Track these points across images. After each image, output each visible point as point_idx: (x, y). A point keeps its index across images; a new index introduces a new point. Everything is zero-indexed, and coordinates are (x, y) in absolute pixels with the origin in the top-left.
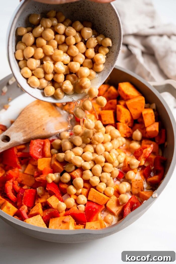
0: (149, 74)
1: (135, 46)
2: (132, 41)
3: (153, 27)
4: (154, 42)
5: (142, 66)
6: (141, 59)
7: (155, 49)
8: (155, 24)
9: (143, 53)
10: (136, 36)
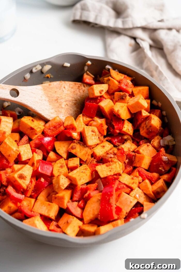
0: (157, 68)
1: (143, 40)
2: (139, 34)
3: (161, 21)
4: (163, 35)
5: (150, 60)
6: (149, 53)
7: (163, 43)
8: (164, 17)
9: (151, 46)
10: (144, 29)
